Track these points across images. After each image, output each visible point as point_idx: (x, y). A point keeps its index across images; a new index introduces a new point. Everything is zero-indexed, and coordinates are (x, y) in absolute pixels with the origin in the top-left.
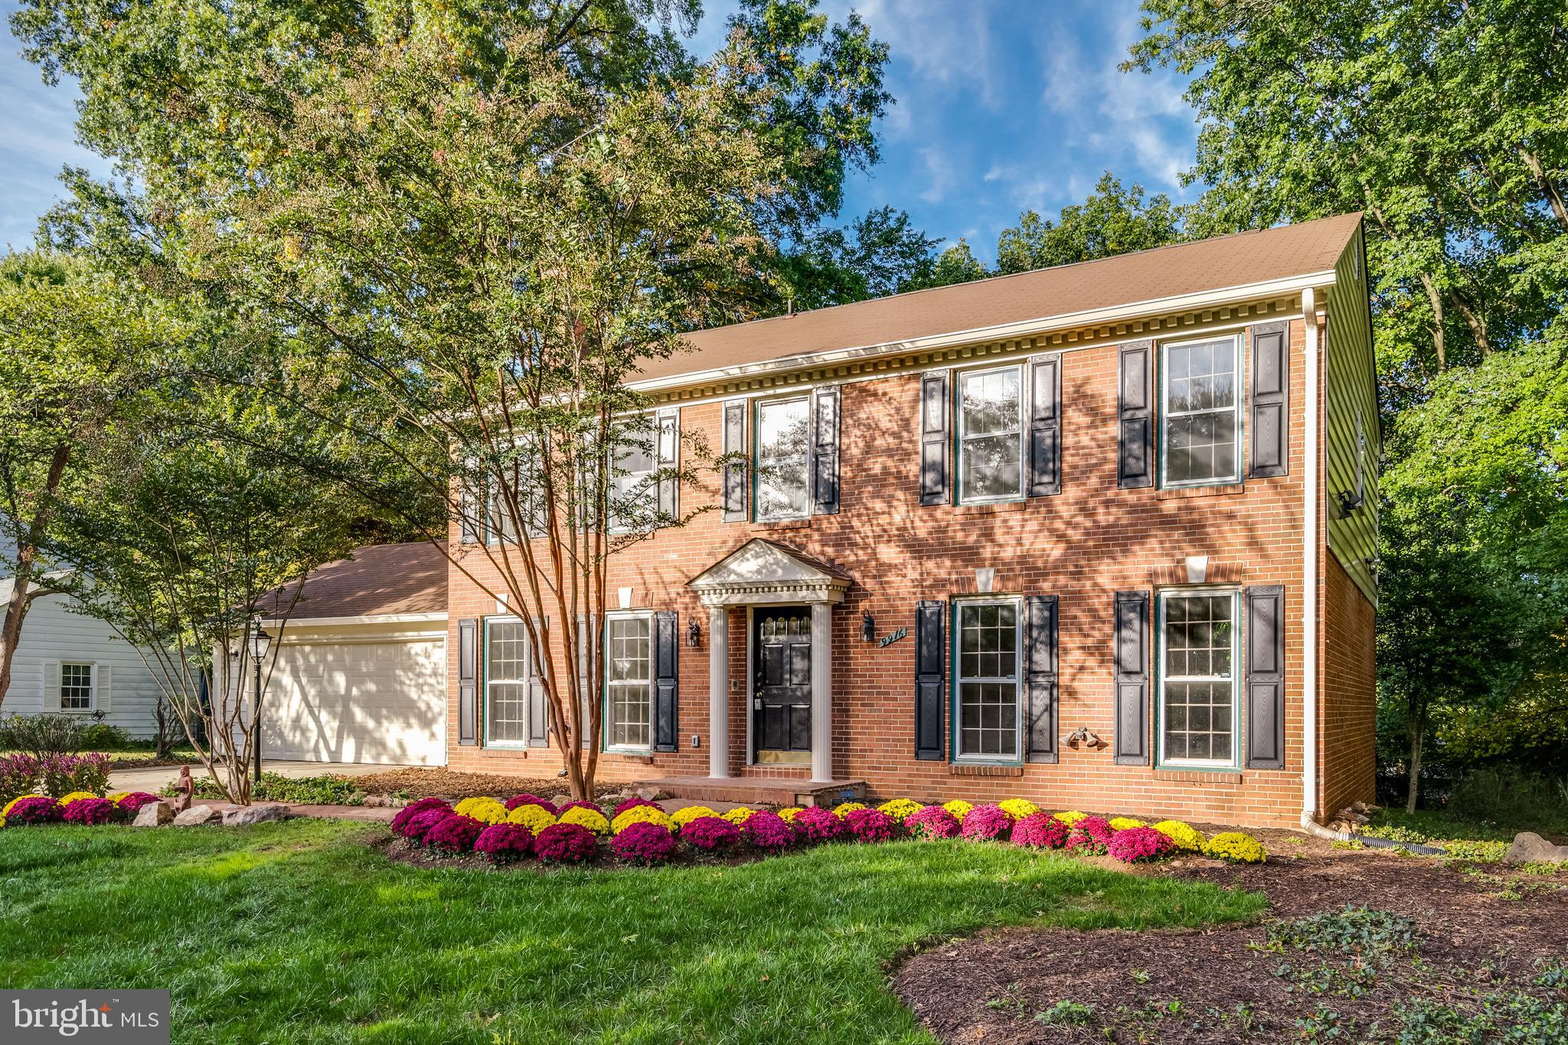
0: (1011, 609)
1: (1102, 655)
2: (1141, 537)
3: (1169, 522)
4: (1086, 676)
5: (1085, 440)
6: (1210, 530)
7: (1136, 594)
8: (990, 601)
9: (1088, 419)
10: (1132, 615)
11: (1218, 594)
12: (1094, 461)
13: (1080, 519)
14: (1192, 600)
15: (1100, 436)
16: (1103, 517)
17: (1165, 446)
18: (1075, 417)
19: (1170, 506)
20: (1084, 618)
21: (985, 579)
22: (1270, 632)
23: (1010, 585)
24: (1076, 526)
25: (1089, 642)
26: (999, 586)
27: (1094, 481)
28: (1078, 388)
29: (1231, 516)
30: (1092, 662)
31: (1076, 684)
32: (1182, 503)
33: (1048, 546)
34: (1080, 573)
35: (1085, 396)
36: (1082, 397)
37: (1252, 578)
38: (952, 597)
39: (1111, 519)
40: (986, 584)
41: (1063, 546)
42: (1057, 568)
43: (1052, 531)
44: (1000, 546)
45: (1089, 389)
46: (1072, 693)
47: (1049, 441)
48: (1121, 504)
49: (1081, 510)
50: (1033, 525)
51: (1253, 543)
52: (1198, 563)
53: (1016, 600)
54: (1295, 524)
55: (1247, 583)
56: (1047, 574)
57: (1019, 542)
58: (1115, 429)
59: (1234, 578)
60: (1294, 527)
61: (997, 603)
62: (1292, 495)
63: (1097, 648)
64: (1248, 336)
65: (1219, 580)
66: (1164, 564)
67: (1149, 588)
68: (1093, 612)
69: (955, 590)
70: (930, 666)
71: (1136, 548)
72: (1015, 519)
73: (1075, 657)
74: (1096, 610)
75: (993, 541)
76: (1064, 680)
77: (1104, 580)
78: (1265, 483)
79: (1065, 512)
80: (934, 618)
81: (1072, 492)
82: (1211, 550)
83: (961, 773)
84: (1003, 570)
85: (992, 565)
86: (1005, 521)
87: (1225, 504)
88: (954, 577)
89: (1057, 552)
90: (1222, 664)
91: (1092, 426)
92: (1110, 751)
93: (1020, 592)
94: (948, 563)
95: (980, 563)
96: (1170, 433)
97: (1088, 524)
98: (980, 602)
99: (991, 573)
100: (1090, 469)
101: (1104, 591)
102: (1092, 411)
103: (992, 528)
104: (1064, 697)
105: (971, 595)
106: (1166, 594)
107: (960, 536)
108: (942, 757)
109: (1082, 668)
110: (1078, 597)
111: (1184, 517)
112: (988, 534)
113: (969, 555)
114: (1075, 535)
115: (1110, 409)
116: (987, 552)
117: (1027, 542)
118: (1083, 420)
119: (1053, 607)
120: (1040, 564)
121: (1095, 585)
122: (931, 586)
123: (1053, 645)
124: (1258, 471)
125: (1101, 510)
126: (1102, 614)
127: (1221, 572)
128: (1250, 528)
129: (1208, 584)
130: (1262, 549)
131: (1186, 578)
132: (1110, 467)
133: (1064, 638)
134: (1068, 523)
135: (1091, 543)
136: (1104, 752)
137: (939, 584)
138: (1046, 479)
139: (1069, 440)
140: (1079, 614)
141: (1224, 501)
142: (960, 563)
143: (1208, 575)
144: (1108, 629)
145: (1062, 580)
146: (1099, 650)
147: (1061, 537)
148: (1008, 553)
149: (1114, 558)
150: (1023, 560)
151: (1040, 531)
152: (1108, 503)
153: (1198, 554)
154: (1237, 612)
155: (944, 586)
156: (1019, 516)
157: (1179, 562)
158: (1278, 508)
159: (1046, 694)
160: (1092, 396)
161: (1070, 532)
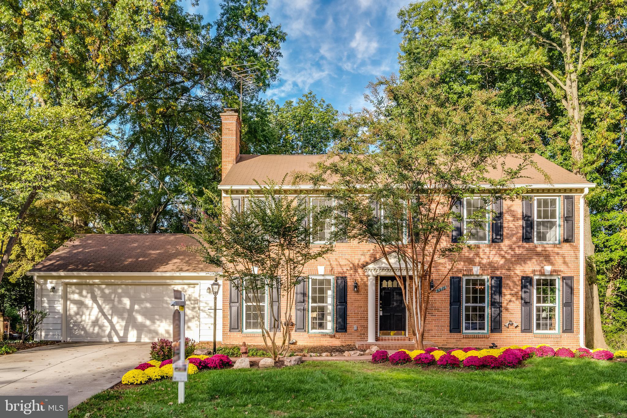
0: (484, 280)
1: (517, 297)
2: (530, 259)
3: (538, 254)
4: (511, 304)
5: (511, 225)
6: (552, 258)
7: (529, 277)
8: (476, 278)
9: (512, 219)
10: (528, 284)
11: (553, 278)
12: (514, 232)
13: (510, 251)
14: (543, 280)
15: (516, 225)
16: (518, 251)
17: (535, 229)
18: (507, 217)
19: (539, 249)
20: (511, 284)
21: (476, 270)
22: (570, 290)
23: (485, 272)
24: (508, 254)
25: (513, 292)
26: (481, 272)
27: (514, 239)
28: (509, 208)
29: (558, 254)
30: (514, 299)
31: (508, 306)
32: (543, 249)
33: (499, 260)
34: (510, 269)
35: (511, 211)
36: (509, 211)
37: (564, 274)
38: (464, 275)
39: (520, 252)
40: (477, 272)
41: (504, 260)
42: (502, 267)
43: (500, 255)
44: (482, 259)
45: (512, 209)
46: (507, 309)
47: (499, 224)
48: (523, 247)
49: (510, 248)
50: (493, 252)
51: (565, 263)
52: (548, 268)
53: (486, 277)
54: (577, 258)
55: (563, 275)
56: (498, 269)
57: (489, 258)
58: (521, 223)
59: (559, 273)
60: (577, 259)
61: (479, 278)
62: (576, 249)
63: (516, 295)
64: (562, 198)
65: (554, 274)
66: (538, 268)
67: (532, 275)
68: (514, 282)
69: (465, 273)
70: (455, 300)
71: (528, 262)
72: (487, 250)
73: (508, 297)
74: (515, 282)
75: (479, 257)
76: (504, 305)
77: (518, 272)
78: (568, 244)
79: (505, 249)
80: (458, 283)
81: (506, 242)
82: (552, 264)
83: (467, 337)
84: (483, 267)
85: (479, 265)
86: (484, 250)
87: (556, 250)
88: (465, 269)
89: (502, 262)
90: (553, 301)
91: (514, 221)
92: (519, 329)
93: (488, 275)
94: (462, 263)
95: (475, 264)
96: (537, 226)
97: (513, 253)
98: (472, 278)
99: (479, 268)
100: (513, 235)
101: (518, 276)
102: (514, 216)
103: (479, 252)
104: (504, 311)
105: (471, 275)
106: (536, 278)
107: (467, 254)
108: (460, 332)
109: (510, 301)
110: (509, 277)
111: (544, 253)
112: (477, 255)
113: (471, 261)
114: (508, 257)
115: (520, 216)
116: (477, 260)
117: (491, 258)
118: (511, 219)
119: (499, 280)
120: (496, 265)
121: (515, 273)
122: (456, 271)
123: (500, 293)
124: (566, 241)
125: (517, 249)
126: (517, 283)
127: (555, 271)
128: (564, 258)
129: (551, 275)
130: (567, 265)
131: (544, 273)
132: (520, 235)
133: (504, 290)
134: (506, 253)
135: (513, 260)
136: (517, 329)
137: (460, 271)
138: (498, 237)
139: (505, 225)
140: (509, 283)
141: (556, 249)
142: (467, 264)
143: (551, 272)
144: (519, 288)
145: (504, 271)
146: (516, 294)
147: (503, 257)
148: (484, 261)
149: (521, 265)
150: (490, 264)
151: (496, 254)
152: (519, 247)
153: (548, 265)
154: (558, 284)
155: (461, 271)
156: (488, 249)
157: (542, 267)
158: (572, 253)
159: (498, 309)
160: (513, 211)
161: (506, 255)
